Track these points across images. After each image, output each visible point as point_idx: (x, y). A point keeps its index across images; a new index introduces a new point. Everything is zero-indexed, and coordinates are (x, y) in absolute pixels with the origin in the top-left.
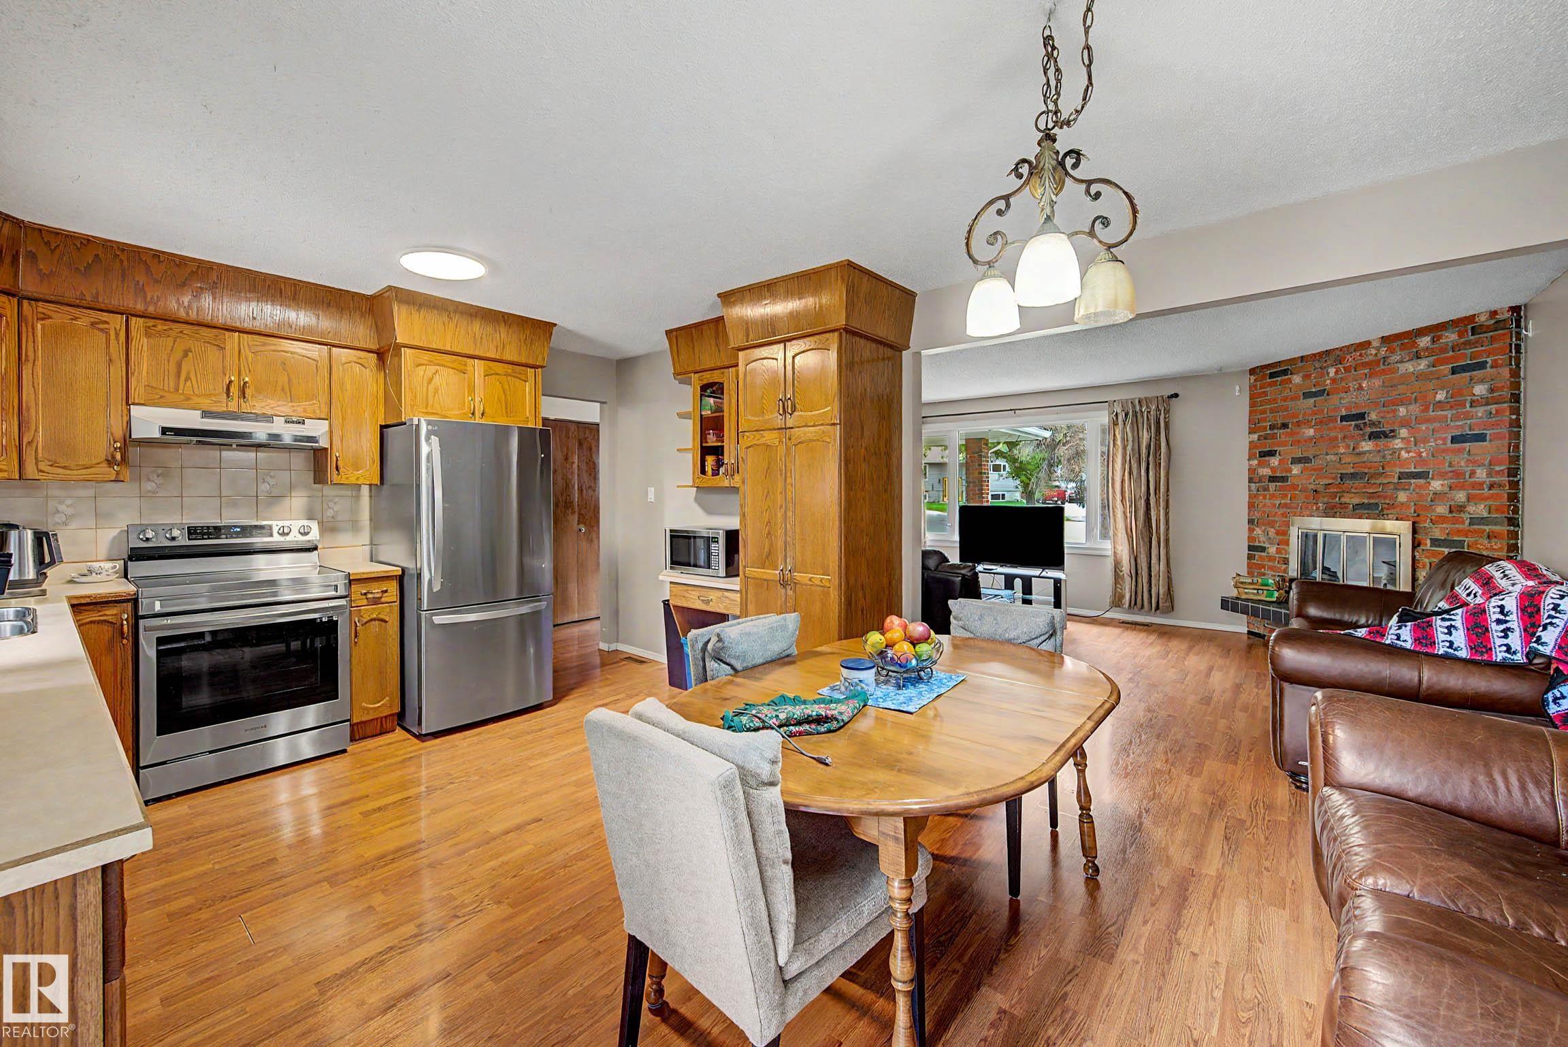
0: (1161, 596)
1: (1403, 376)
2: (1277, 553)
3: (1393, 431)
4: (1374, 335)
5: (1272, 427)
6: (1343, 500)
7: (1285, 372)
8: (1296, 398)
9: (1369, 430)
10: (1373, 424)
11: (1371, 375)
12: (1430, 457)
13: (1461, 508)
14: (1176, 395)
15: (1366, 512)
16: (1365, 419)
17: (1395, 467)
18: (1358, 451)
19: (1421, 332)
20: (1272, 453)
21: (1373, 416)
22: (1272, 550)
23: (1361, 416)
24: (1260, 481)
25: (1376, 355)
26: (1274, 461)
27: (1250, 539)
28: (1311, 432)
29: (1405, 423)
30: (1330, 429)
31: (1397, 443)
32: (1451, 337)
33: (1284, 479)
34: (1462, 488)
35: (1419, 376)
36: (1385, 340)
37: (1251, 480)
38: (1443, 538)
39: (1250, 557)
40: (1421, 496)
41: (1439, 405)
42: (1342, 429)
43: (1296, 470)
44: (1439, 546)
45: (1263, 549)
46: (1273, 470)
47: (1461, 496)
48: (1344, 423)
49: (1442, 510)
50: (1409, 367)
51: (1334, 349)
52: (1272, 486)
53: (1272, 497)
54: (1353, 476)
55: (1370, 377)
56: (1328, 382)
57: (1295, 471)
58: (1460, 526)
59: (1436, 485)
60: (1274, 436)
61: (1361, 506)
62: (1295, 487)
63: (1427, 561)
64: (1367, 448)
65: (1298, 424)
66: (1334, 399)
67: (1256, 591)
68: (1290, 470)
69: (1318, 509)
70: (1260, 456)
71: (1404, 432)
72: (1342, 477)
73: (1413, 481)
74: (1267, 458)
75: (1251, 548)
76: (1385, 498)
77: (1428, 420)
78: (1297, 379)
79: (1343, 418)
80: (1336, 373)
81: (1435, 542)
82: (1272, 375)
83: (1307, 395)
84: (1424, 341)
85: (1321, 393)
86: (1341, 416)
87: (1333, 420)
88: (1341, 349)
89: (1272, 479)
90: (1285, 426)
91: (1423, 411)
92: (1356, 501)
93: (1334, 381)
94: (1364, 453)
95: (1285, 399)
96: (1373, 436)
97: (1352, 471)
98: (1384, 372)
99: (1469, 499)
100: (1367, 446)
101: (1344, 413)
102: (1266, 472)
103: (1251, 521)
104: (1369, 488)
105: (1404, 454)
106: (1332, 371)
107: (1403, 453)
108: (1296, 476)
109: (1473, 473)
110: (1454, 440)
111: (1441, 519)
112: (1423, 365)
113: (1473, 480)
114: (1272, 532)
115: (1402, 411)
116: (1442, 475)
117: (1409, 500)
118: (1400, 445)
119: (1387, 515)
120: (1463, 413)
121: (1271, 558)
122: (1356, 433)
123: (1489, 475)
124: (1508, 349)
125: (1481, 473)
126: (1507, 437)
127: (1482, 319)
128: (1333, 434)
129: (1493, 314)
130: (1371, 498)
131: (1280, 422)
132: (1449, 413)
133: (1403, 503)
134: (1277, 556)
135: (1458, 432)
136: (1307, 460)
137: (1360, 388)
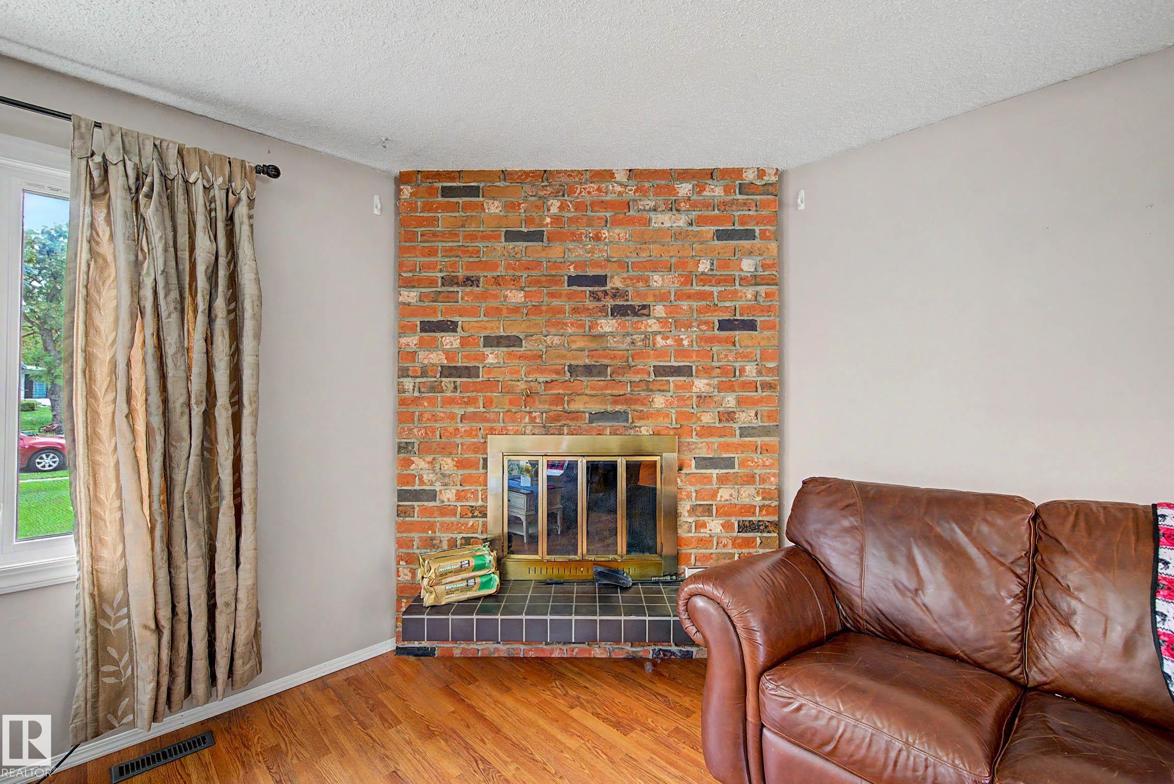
0: (239, 649)
1: (658, 230)
2: (458, 500)
3: (644, 307)
4: (620, 165)
5: (447, 281)
6: (574, 407)
7: (473, 192)
8: (494, 237)
9: (610, 303)
10: (616, 294)
11: (616, 223)
12: (695, 348)
13: (729, 416)
14: (273, 172)
15: (610, 424)
16: (605, 284)
17: (649, 357)
18: (594, 332)
19: (684, 175)
20: (449, 327)
21: (616, 282)
22: (448, 495)
23: (601, 280)
24: (424, 374)
25: (620, 194)
26: (450, 341)
27: (403, 479)
28: (516, 297)
29: (662, 297)
30: (552, 295)
31: (652, 325)
32: (715, 191)
33: (469, 372)
34: (731, 388)
35: (678, 235)
36: (632, 173)
37: (403, 373)
38: (711, 456)
39: (401, 512)
40: (681, 399)
41: (704, 279)
42: (570, 296)
43: (492, 356)
44: (706, 468)
45: (432, 495)
46: (450, 355)
47: (730, 401)
48: (575, 288)
49: (708, 418)
50: (664, 220)
51: (558, 172)
52: (448, 384)
53: (450, 401)
54: (589, 370)
55: (612, 224)
56: (548, 220)
57: (491, 360)
58: (729, 440)
59: (700, 385)
60: (451, 297)
61: (596, 417)
62: (490, 385)
63: (693, 489)
64: (607, 329)
65: (497, 281)
66: (556, 251)
67: (464, 584)
68: (484, 357)
69: (532, 420)
70: (423, 330)
71: (659, 310)
72: (572, 369)
73: (671, 379)
74: (439, 335)
75: (402, 495)
76: (636, 401)
77: (689, 297)
78: (494, 208)
79: (574, 281)
80: (561, 208)
81: (703, 462)
82: (447, 192)
83: (512, 236)
84: (684, 189)
85: (536, 236)
86: (570, 277)
87: (553, 280)
88: (569, 174)
89: (449, 371)
90: (470, 281)
91: (682, 284)
92: (597, 408)
93: (556, 220)
94: (603, 336)
95: (472, 237)
96: (619, 311)
97: (587, 361)
98: (631, 221)
99: (739, 402)
100: (608, 325)
101: (572, 271)
102: (436, 358)
103: (403, 448)
104: (613, 389)
105: (660, 341)
106: (554, 205)
107: (659, 338)
108: (490, 369)
109: (742, 370)
110: (725, 325)
111: (707, 431)
112: (681, 221)
113: (742, 379)
114: (448, 464)
115: (657, 280)
116: (707, 372)
117: (669, 406)
118: (656, 327)
119: (640, 427)
120: (730, 292)
121: (445, 511)
122: (590, 304)
123: (760, 373)
124: (775, 219)
125: (751, 370)
126: (778, 327)
127: (750, 176)
128: (556, 303)
129: (761, 173)
130: (615, 403)
131: (461, 273)
132: (715, 290)
133: (658, 411)
134: (458, 504)
135: (726, 316)
136: (513, 341)
137: (597, 238)
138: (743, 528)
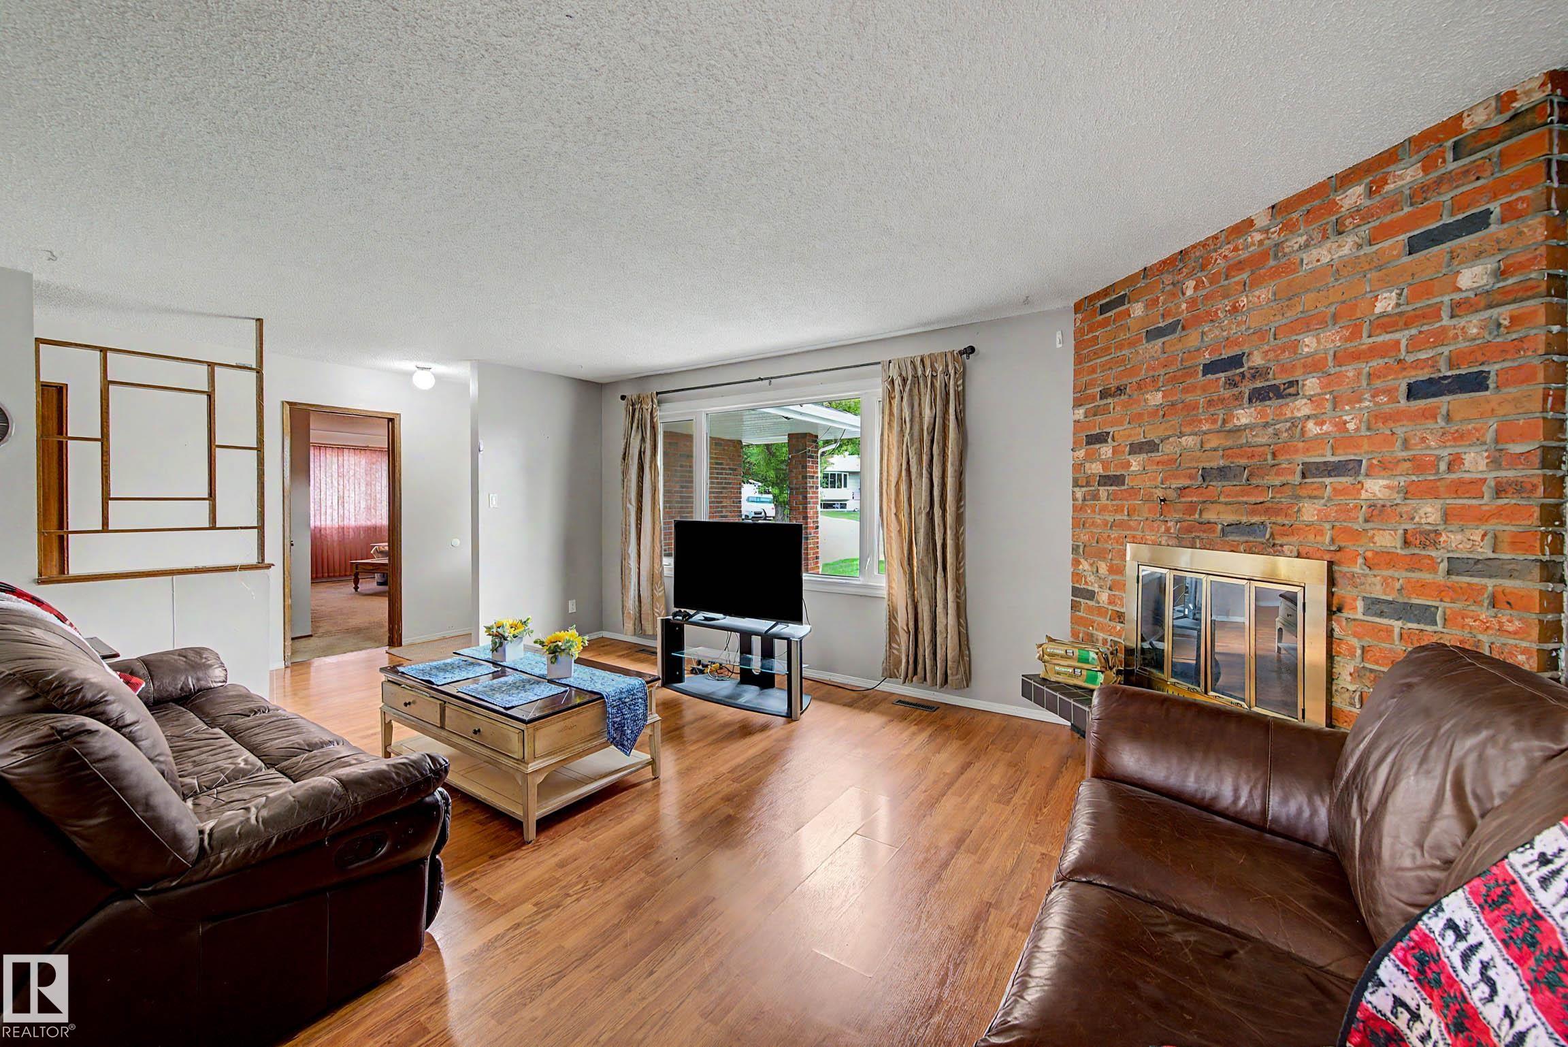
0: (949, 663)
1: (1313, 271)
2: (1110, 603)
3: (1291, 384)
4: (1261, 206)
5: (1104, 394)
6: (1207, 516)
7: (1121, 301)
8: (1132, 344)
9: (1246, 388)
10: (1257, 373)
11: (1255, 283)
12: (1364, 432)
13: (1430, 538)
14: (971, 350)
15: (1245, 538)
16: (1242, 366)
17: (1297, 451)
18: (1229, 426)
19: (1346, 179)
20: (1102, 438)
21: (1257, 360)
22: (1104, 597)
23: (1237, 361)
24: (1088, 484)
25: (1261, 242)
26: (1106, 451)
27: (1076, 576)
28: (1155, 399)
29: (1315, 365)
30: (1186, 389)
31: (1301, 407)
32: (1408, 175)
33: (1117, 480)
34: (1431, 492)
35: (1336, 270)
36: (1278, 209)
37: (1076, 483)
38: (1390, 598)
39: (1075, 606)
40: (1344, 510)
41: (1386, 323)
42: (1205, 388)
43: (1136, 463)
44: (1381, 614)
45: (1091, 595)
46: (1105, 464)
47: (1429, 513)
48: (1209, 376)
49: (1388, 540)
50: (1323, 254)
51: (1194, 247)
52: (1103, 492)
53: (1104, 509)
54: (1222, 472)
55: (1251, 287)
56: (1184, 306)
57: (1135, 467)
58: (1426, 576)
59: (1376, 487)
60: (1105, 410)
61: (1235, 527)
62: (1133, 492)
63: (1355, 642)
64: (1244, 421)
65: (1140, 386)
66: (1193, 339)
67: (1071, 670)
68: (1129, 465)
69: (1168, 530)
70: (1088, 443)
71: (1312, 384)
72: (1206, 474)
73: (1327, 480)
74: (1097, 446)
75: (1076, 592)
76: (1277, 512)
77: (1357, 356)
78: (1138, 309)
79: (1210, 368)
80: (1197, 287)
81: (1374, 606)
82: (1104, 309)
83: (1153, 334)
84: (1352, 196)
85: (1172, 328)
86: (1205, 365)
87: (1188, 372)
88: (1204, 244)
89: (1106, 480)
90: (1120, 390)
91: (1348, 339)
92: (1230, 518)
93: (1192, 302)
94: (1238, 430)
95: (1120, 347)
96: (1259, 396)
97: (1222, 463)
98: (1275, 273)
99: (1446, 516)
100: (1244, 416)
101: (1207, 357)
102: (1096, 468)
103: (1075, 549)
104: (1248, 495)
105: (1312, 428)
106: (1190, 286)
107: (1310, 425)
108: (1135, 475)
109: (1455, 463)
110: (1413, 392)
111: (1385, 559)
112: (1346, 247)
113: (1453, 476)
114: (1103, 568)
115: (1309, 344)
116: (1386, 467)
117: (1324, 518)
118: (1306, 411)
119: (1282, 546)
120: (1432, 333)
121: (1101, 611)
122: (1227, 393)
123: (1495, 465)
124: (1540, 171)
125: (1474, 460)
127: (1476, 120)
128: (1189, 398)
129: (1505, 100)
130: (1253, 513)
131: (1114, 384)
132: (1403, 337)
133: (1310, 525)
134: (1110, 607)
135: (1423, 375)
136: (1148, 447)
137: (1235, 309)
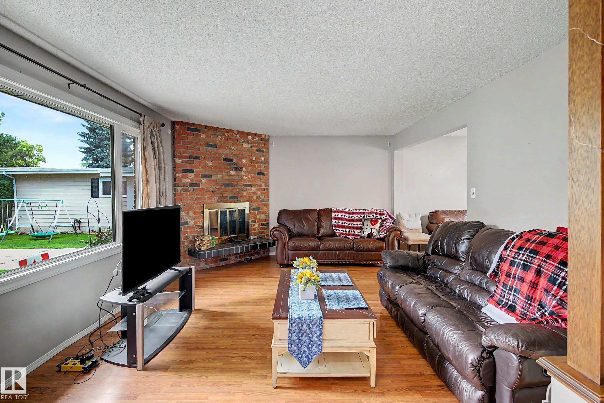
1: (244, 148)
2: (194, 224)
3: (241, 168)
4: (236, 129)
5: (190, 157)
6: (225, 195)
7: (198, 131)
8: (204, 145)
9: (233, 166)
10: (235, 164)
12: (252, 179)
13: (259, 197)
14: (163, 125)
15: (234, 200)
17: (242, 182)
18: (230, 174)
19: (249, 134)
20: (192, 172)
21: (235, 161)
22: (192, 223)
23: (231, 160)
24: (184, 186)
25: (236, 137)
26: (192, 176)
28: (210, 163)
29: (245, 166)
30: (219, 163)
31: (243, 173)
32: (256, 139)
33: (198, 185)
34: (260, 190)
35: (249, 150)
36: (239, 132)
37: (178, 185)
38: (256, 207)
40: (250, 193)
41: (254, 161)
42: (224, 164)
43: (204, 181)
44: (255, 210)
45: (188, 223)
46: (191, 180)
47: (259, 193)
48: (225, 162)
49: (255, 198)
50: (245, 145)
51: (221, 128)
52: (191, 189)
53: (191, 194)
54: (228, 185)
55: (234, 145)
56: (218, 142)
58: (259, 203)
59: (253, 189)
60: (192, 162)
61: (231, 198)
62: (203, 189)
64: (233, 174)
65: (205, 158)
66: (220, 151)
68: (201, 181)
69: (214, 199)
70: (183, 172)
71: (244, 169)
72: (224, 185)
73: (247, 187)
74: (189, 174)
76: (240, 194)
77: (251, 166)
78: (203, 136)
79: (224, 160)
80: (221, 139)
82: (190, 129)
83: (208, 145)
84: (250, 138)
85: (216, 146)
87: (219, 159)
89: (191, 185)
90: (197, 158)
91: (249, 163)
92: (230, 195)
93: (220, 142)
94: (232, 175)
95: (197, 144)
96: (236, 169)
97: (228, 183)
98: (238, 145)
99: (261, 194)
100: (233, 173)
101: (224, 157)
102: (188, 181)
104: (234, 190)
105: (245, 178)
106: (220, 138)
107: (244, 177)
108: (203, 184)
109: (262, 185)
111: (255, 201)
112: (249, 146)
113: (262, 188)
114: (191, 213)
115: (244, 161)
116: (255, 186)
117: (247, 195)
119: (241, 200)
120: (259, 165)
121: (192, 227)
122: (228, 167)
123: (265, 186)
124: (268, 148)
125: (263, 185)
126: (268, 174)
127: (263, 136)
128: (220, 166)
129: (265, 136)
130: (235, 194)
131: (194, 155)
132: (256, 165)
133: (244, 196)
134: (195, 225)
135: (259, 172)
136: (209, 176)
137: (230, 149)
138: (263, 225)
